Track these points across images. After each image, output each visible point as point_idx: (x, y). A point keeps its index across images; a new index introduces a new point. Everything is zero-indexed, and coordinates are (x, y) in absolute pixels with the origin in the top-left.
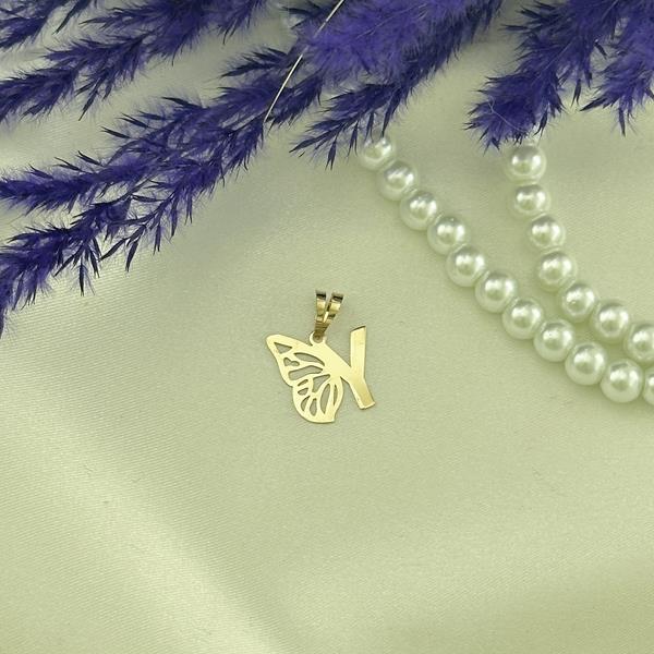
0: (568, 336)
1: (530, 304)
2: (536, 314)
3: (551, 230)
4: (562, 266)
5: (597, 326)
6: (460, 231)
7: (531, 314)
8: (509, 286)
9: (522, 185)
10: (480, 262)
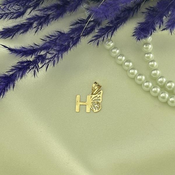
0: (159, 90)
1: (149, 82)
2: (151, 84)
3: (154, 64)
4: (157, 72)
5: (166, 87)
6: (131, 64)
7: (149, 84)
8: (144, 77)
9: (147, 52)
10: (136, 72)
